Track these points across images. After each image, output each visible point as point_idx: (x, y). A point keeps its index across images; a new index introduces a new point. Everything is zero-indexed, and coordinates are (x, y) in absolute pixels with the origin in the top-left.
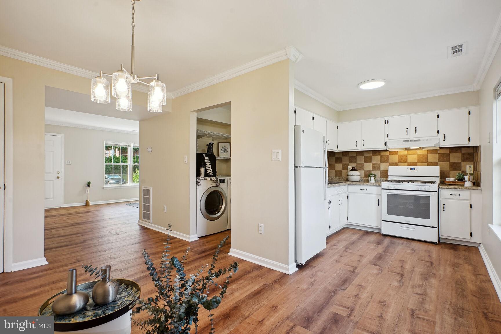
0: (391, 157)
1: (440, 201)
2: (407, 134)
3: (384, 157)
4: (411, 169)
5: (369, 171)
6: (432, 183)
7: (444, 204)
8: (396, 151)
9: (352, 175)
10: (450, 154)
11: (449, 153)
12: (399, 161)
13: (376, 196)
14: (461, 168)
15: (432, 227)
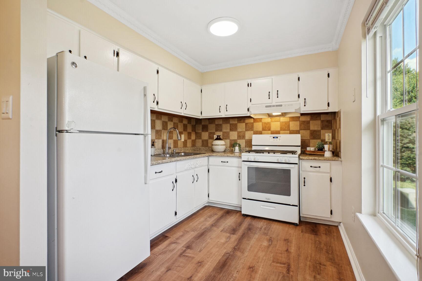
0: (256, 125)
1: (301, 173)
2: (269, 98)
3: (249, 124)
4: (274, 138)
5: (234, 140)
6: (293, 154)
7: (304, 178)
8: (260, 118)
9: (216, 145)
10: (311, 122)
11: (309, 120)
12: (264, 129)
13: (237, 169)
14: (321, 136)
15: (293, 205)
